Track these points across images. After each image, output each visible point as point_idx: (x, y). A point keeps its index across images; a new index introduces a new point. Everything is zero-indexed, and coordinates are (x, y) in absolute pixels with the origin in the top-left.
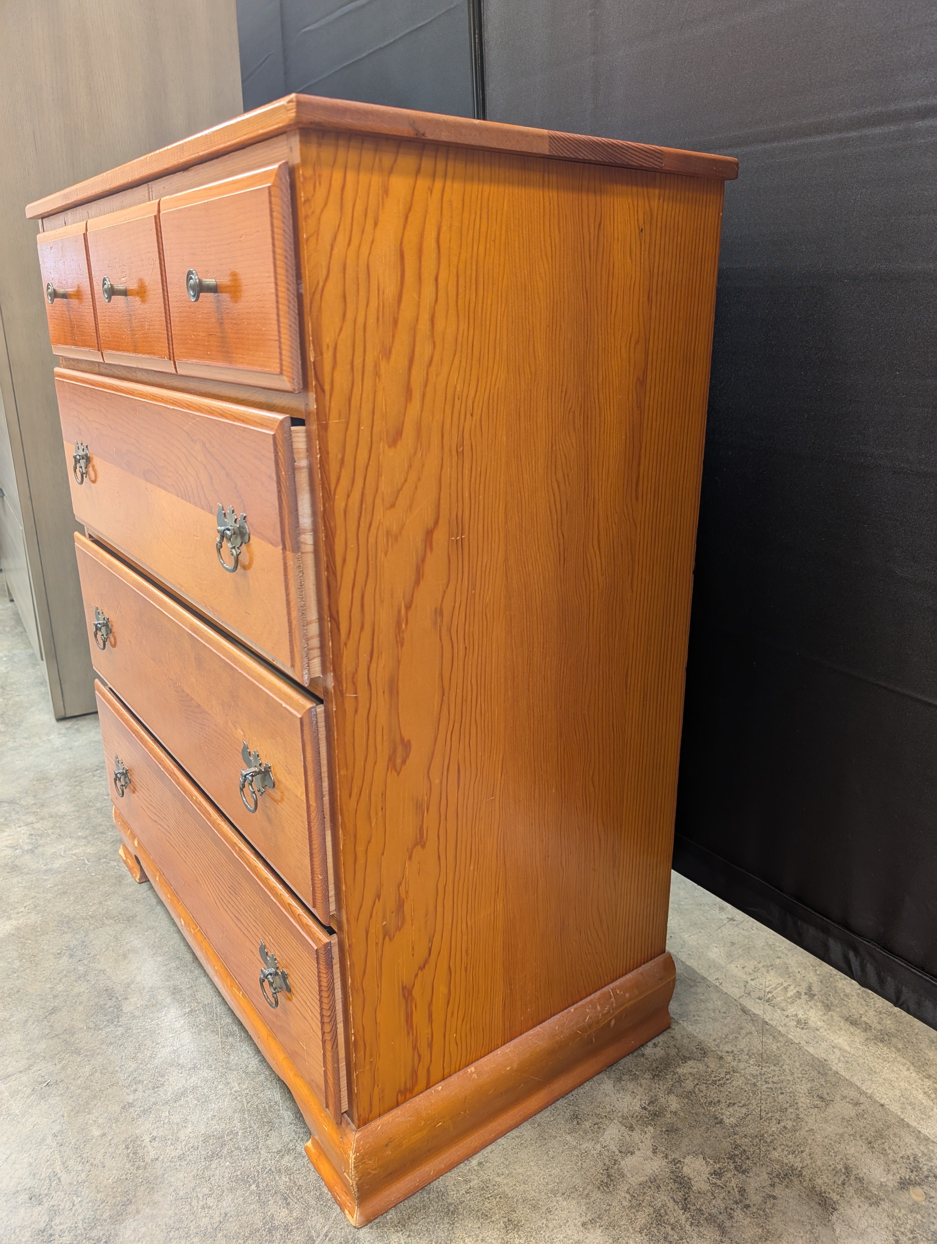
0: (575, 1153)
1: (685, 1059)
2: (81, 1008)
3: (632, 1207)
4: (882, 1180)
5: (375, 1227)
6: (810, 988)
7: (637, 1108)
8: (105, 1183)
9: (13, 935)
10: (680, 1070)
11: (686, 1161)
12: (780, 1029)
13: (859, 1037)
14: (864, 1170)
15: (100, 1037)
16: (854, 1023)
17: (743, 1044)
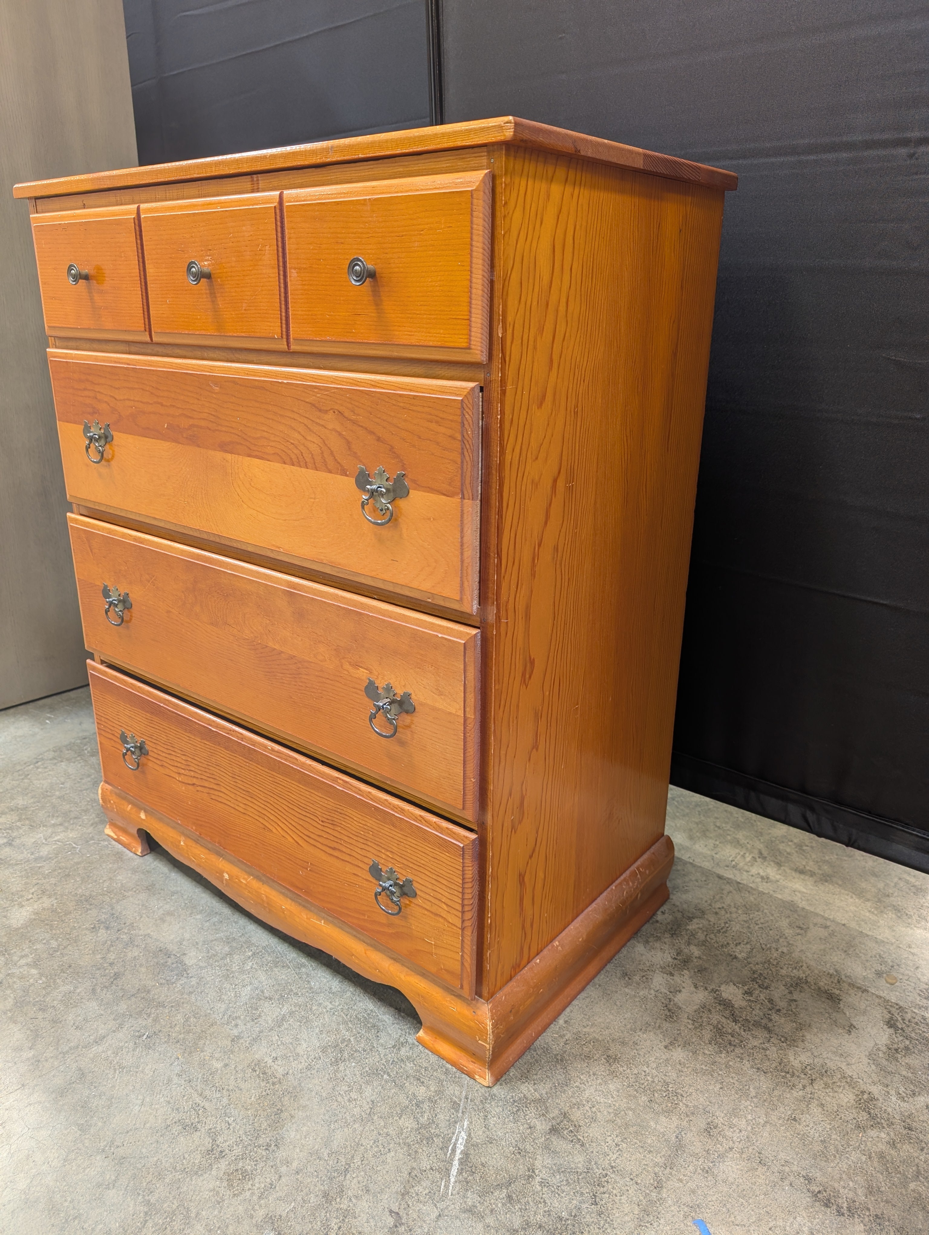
0: (637, 1000)
1: (690, 919)
2: (143, 970)
3: (696, 1028)
4: (864, 974)
5: (504, 1084)
6: (760, 853)
7: (670, 959)
8: (249, 1101)
9: (35, 919)
10: (690, 927)
11: (722, 989)
12: (751, 885)
13: (810, 882)
14: (849, 970)
15: (176, 990)
16: (802, 872)
17: (728, 900)
